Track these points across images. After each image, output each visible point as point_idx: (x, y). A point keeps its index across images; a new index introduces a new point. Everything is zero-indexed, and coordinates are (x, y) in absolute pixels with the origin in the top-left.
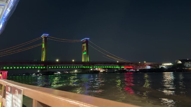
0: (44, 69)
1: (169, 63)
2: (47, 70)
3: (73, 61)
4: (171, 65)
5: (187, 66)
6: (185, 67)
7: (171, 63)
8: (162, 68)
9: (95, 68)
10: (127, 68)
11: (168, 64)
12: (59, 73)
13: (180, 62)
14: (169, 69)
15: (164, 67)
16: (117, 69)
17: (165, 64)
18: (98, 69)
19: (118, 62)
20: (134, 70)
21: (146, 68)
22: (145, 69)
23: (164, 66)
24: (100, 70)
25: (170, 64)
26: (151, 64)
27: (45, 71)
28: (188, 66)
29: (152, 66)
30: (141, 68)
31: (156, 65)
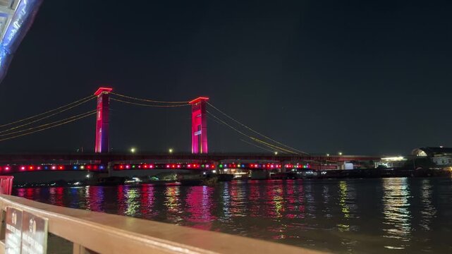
0: (102, 171)
1: (397, 156)
2: (107, 172)
3: (171, 151)
4: (402, 161)
5: (440, 163)
6: (435, 165)
7: (402, 155)
8: (381, 167)
9: (224, 168)
10: (297, 169)
11: (395, 159)
12: (137, 179)
13: (423, 154)
14: (397, 171)
15: (386, 165)
16: (275, 170)
17: (388, 159)
18: (230, 171)
19: (276, 153)
20: (316, 174)
21: (343, 169)
22: (341, 171)
23: (386, 162)
24: (235, 172)
25: (401, 158)
26: (356, 158)
27: (104, 175)
28: (443, 162)
29: (357, 163)
30: (332, 168)
31: (367, 162)
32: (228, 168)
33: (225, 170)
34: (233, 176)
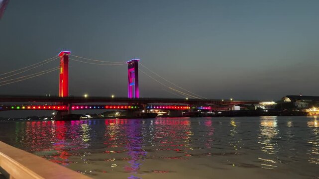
0: (63, 111)
1: (271, 101)
2: (68, 111)
3: (113, 96)
4: (274, 105)
5: (299, 106)
6: (296, 108)
7: (274, 101)
8: (259, 109)
9: (150, 109)
10: (202, 110)
11: (269, 103)
12: (89, 116)
13: (288, 100)
14: (272, 111)
15: (263, 107)
16: (186, 110)
17: (264, 103)
18: (155, 111)
19: (187, 99)
20: (214, 113)
21: (233, 110)
22: (231, 111)
23: (262, 106)
24: (158, 112)
25: (273, 103)
26: (241, 102)
27: (63, 114)
28: (302, 106)
29: (243, 107)
30: (225, 109)
31: (250, 105)
32: (153, 108)
33: (151, 110)
34: (156, 114)
